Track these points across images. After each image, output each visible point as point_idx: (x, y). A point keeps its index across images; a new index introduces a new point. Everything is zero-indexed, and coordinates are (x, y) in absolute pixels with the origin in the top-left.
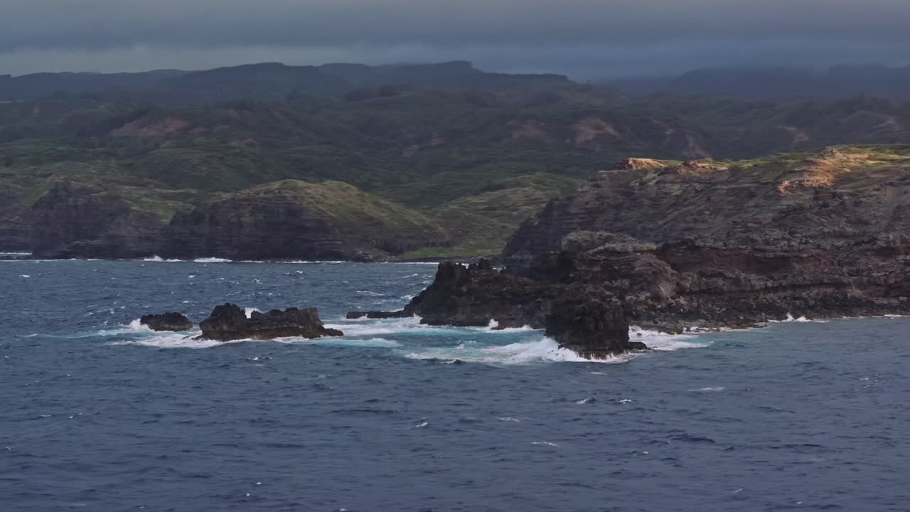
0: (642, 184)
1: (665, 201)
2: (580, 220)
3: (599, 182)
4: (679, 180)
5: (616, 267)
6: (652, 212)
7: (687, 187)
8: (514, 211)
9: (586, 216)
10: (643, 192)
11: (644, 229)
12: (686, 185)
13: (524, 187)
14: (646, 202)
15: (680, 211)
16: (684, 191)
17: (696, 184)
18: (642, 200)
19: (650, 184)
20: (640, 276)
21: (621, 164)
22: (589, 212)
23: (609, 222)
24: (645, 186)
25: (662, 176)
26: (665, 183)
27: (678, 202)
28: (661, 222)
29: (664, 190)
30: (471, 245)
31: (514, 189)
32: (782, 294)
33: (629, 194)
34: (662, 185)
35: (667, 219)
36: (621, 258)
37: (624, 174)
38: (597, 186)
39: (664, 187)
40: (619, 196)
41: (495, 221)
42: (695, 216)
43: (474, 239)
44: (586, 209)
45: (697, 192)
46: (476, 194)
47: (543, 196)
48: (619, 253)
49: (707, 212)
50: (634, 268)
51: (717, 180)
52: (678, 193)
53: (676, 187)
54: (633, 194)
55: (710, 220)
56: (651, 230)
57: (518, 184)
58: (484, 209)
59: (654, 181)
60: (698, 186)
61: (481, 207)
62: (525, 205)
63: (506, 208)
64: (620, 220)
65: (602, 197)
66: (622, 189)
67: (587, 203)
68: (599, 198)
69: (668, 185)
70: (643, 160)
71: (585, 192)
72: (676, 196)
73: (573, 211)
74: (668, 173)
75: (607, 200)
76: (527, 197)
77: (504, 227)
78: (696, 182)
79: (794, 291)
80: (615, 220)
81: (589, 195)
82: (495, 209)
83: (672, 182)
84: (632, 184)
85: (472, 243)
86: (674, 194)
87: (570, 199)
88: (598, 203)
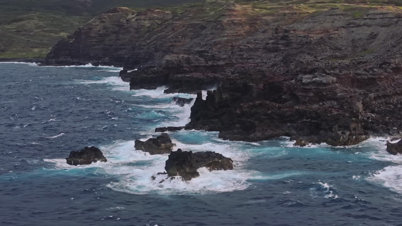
0: (128, 21)
1: (143, 29)
2: (97, 40)
3: (104, 20)
4: (147, 19)
5: (325, 94)
6: (137, 35)
7: (152, 22)
8: (31, 32)
9: (100, 38)
10: (129, 25)
11: (140, 45)
12: (152, 21)
13: (32, 20)
14: (133, 30)
15: (158, 35)
16: (151, 24)
17: (157, 21)
18: (130, 29)
19: (132, 20)
20: (344, 99)
21: (113, 10)
22: (101, 35)
23: (114, 41)
24: (129, 21)
25: (138, 17)
26: (141, 20)
27: (150, 30)
28: (149, 41)
29: (141, 24)
30: (15, 50)
31: (28, 21)
32: (379, 101)
33: (121, 26)
34: (139, 21)
35: (151, 40)
36: (327, 88)
37: (115, 15)
38: (103, 22)
39: (141, 22)
40: (115, 27)
41: (23, 38)
42: (175, 39)
43: (16, 47)
44: (99, 34)
45: (158, 25)
46: (9, 24)
47: (44, 25)
48: (325, 84)
49: (180, 37)
50: (337, 94)
51: (167, 19)
52: (149, 25)
53: (147, 22)
54: (124, 26)
55: (182, 41)
56: (144, 46)
57: (30, 18)
58: (15, 32)
59: (134, 19)
60: (159, 22)
61: (14, 31)
62: (36, 29)
63: (26, 31)
64: (119, 40)
65: (107, 28)
66: (116, 23)
67: (99, 31)
68: (105, 28)
69: (142, 21)
70: (124, 8)
71: (98, 25)
72: (148, 27)
73: (93, 35)
74: (141, 15)
75: (109, 29)
76: (35, 25)
77: (29, 41)
78: (156, 19)
79: (385, 99)
80: (116, 40)
81: (99, 27)
82: (20, 31)
83: (144, 20)
84: (121, 20)
85: (15, 49)
86: (146, 26)
87: (90, 29)
88: (105, 30)
